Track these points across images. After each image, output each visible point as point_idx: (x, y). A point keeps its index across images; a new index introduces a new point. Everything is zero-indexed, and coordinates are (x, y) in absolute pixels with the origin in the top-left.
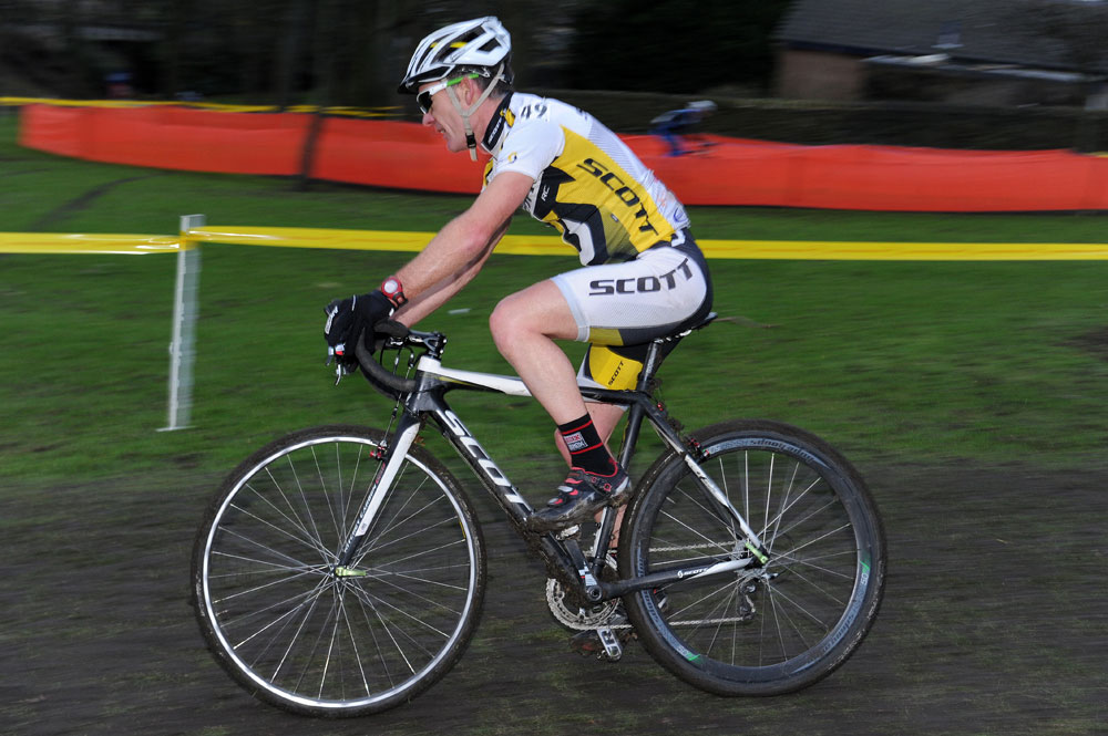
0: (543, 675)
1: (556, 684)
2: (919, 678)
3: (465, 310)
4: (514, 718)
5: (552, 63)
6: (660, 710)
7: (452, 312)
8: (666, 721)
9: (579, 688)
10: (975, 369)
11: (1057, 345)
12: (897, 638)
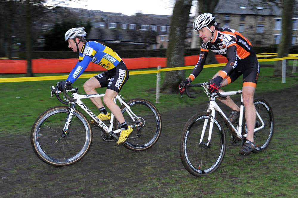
0: (29, 177)
1: (32, 178)
2: (117, 163)
3: (19, 97)
4: (21, 188)
5: (42, 46)
6: (58, 180)
7: (17, 97)
8: (60, 182)
9: (38, 178)
10: (128, 98)
11: (144, 92)
12: (112, 155)
